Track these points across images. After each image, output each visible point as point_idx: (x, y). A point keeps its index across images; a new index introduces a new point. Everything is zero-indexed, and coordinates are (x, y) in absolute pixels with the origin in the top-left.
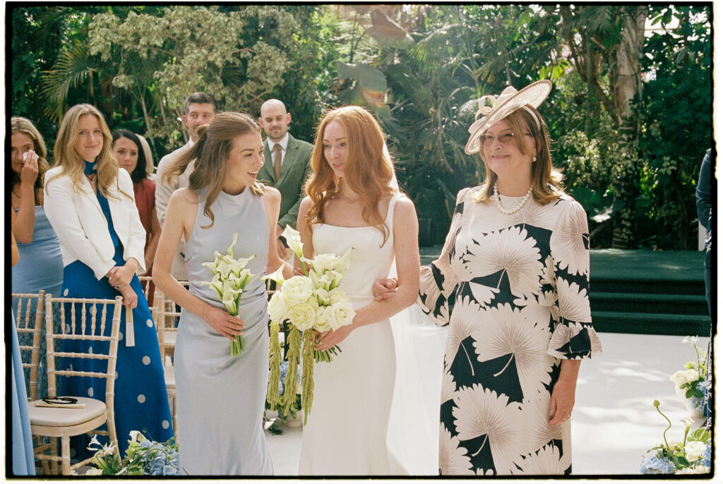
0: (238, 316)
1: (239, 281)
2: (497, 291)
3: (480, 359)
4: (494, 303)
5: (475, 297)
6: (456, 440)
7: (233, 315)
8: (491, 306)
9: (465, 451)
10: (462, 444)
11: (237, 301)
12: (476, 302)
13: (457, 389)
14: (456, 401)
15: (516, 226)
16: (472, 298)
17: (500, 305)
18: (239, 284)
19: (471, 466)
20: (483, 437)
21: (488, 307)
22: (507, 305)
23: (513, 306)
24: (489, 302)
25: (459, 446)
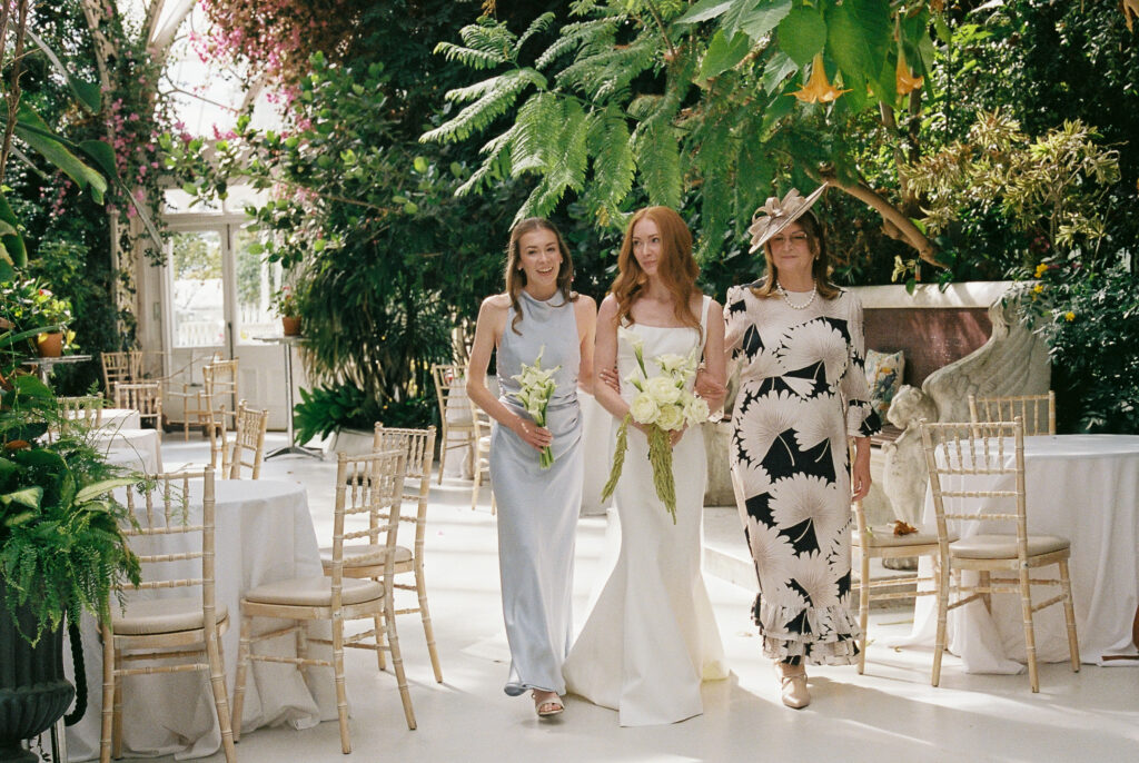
0: (546, 428)
1: (543, 390)
2: (814, 382)
3: (801, 449)
4: (814, 394)
5: (795, 390)
6: (775, 530)
7: (540, 426)
8: (812, 397)
9: (787, 538)
10: (783, 533)
11: (543, 413)
12: (797, 395)
13: (773, 481)
14: (772, 494)
15: (818, 319)
16: (791, 391)
17: (819, 394)
18: (544, 395)
19: (794, 551)
20: (808, 521)
21: (809, 399)
22: (825, 392)
23: (829, 393)
24: (810, 394)
25: (780, 535)
